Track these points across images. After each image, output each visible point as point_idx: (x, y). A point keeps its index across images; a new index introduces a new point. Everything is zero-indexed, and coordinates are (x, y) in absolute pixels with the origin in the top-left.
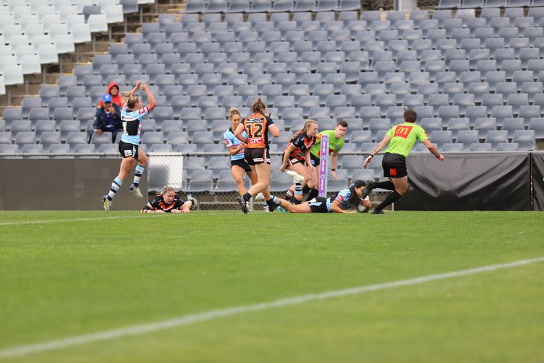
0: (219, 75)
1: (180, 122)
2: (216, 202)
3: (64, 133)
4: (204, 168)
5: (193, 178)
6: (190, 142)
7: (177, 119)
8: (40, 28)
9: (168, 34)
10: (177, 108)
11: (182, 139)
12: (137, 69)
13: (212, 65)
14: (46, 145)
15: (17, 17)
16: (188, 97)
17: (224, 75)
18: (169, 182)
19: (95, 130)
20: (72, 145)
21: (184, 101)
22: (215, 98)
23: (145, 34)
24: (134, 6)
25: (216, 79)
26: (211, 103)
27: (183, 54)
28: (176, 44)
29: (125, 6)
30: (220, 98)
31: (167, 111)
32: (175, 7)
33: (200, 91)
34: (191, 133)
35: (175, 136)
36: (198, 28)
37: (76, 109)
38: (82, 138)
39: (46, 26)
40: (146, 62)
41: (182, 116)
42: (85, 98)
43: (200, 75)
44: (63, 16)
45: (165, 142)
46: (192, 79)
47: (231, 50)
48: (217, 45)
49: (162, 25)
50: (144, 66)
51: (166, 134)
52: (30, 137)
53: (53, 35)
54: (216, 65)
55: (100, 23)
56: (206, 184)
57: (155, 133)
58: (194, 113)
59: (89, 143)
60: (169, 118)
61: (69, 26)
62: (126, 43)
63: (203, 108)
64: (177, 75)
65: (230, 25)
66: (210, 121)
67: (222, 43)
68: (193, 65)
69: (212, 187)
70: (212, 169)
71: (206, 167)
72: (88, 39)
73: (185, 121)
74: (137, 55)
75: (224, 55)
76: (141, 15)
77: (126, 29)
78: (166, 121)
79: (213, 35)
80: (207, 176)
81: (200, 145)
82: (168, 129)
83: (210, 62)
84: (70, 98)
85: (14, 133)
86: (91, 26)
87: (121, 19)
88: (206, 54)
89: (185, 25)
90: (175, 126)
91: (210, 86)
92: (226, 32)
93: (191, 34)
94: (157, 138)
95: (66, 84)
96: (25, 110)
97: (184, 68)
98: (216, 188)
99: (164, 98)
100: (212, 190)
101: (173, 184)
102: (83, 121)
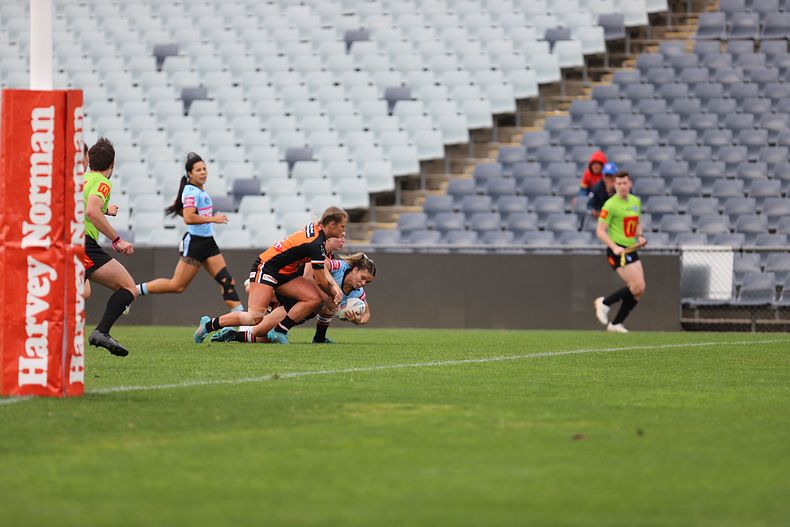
0: (764, 133)
1: (714, 201)
2: (777, 321)
3: (542, 215)
4: (759, 270)
5: (745, 284)
6: (732, 231)
7: (707, 196)
8: (485, 61)
9: (678, 70)
10: (707, 180)
11: (720, 226)
12: (637, 121)
13: (750, 117)
14: (518, 233)
15: (448, 44)
16: (722, 165)
17: (772, 133)
18: (712, 289)
19: (589, 212)
20: (557, 233)
21: (716, 170)
22: (763, 166)
23: (643, 70)
24: (617, 29)
25: (758, 137)
26: (756, 172)
27: (704, 100)
28: (692, 86)
29: (608, 29)
30: (770, 166)
31: (693, 184)
32: (676, 31)
33: (738, 154)
34: (733, 217)
35: (709, 221)
36: (722, 62)
37: (555, 180)
38: (569, 224)
39: (494, 57)
40: (649, 111)
41: (716, 190)
42: (565, 164)
43: (736, 131)
44: (517, 43)
45: (694, 231)
46: (722, 138)
47: (776, 95)
48: (754, 87)
49: (666, 57)
50: (648, 117)
51: (695, 218)
52: (491, 222)
53: (506, 71)
54: (757, 116)
55: (572, 54)
56: (766, 293)
57: (678, 216)
58: (734, 188)
59: (580, 230)
60: (696, 195)
61: (529, 57)
62: (615, 82)
63: (747, 181)
64: (700, 131)
65: (769, 57)
66: (760, 199)
67: (761, 85)
68: (721, 116)
69: (774, 298)
70: (772, 271)
71: (762, 269)
72: (556, 77)
73: (722, 200)
74: (635, 101)
75: (767, 102)
76: (629, 42)
77: (606, 62)
78: (693, 200)
79: (746, 73)
80: (766, 282)
81: (749, 235)
82: (696, 211)
83: (746, 112)
84: (544, 164)
85: (468, 214)
86: (561, 58)
87: (601, 48)
88: (740, 100)
89: (701, 57)
90: (708, 207)
91: (752, 148)
92: (763, 68)
93: (712, 71)
94: (682, 224)
95: (534, 143)
96: (480, 180)
97: (709, 121)
98: (781, 298)
99: (685, 165)
100: (774, 302)
101: (719, 293)
102: (568, 198)
